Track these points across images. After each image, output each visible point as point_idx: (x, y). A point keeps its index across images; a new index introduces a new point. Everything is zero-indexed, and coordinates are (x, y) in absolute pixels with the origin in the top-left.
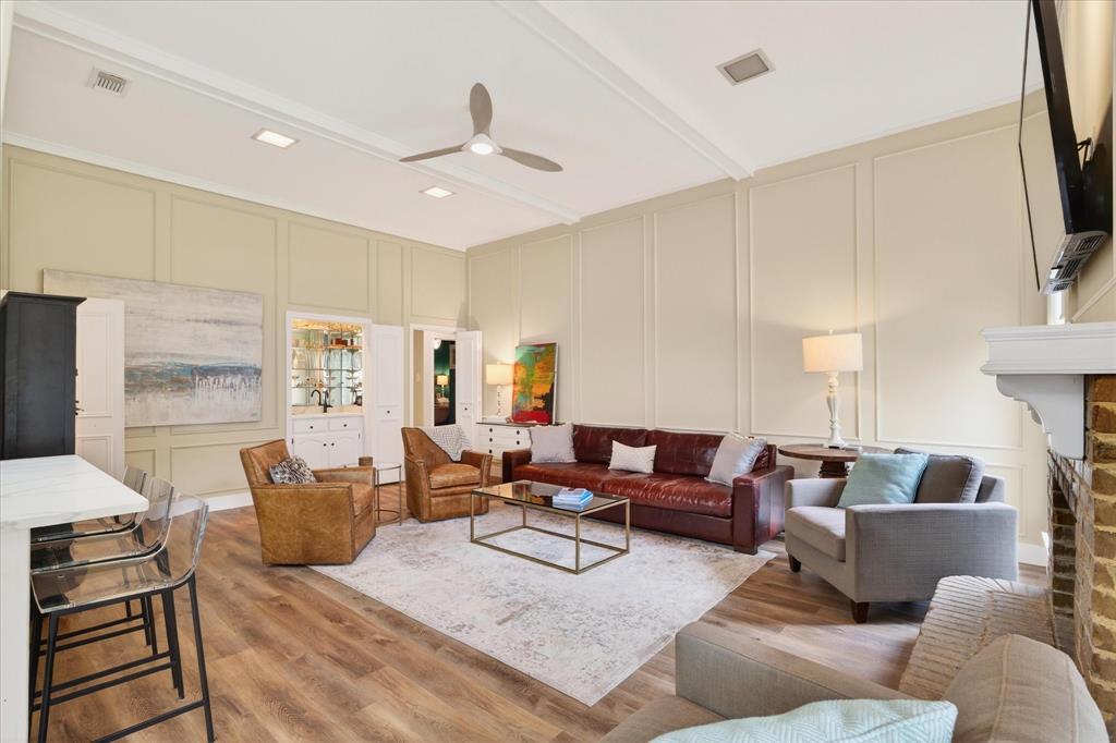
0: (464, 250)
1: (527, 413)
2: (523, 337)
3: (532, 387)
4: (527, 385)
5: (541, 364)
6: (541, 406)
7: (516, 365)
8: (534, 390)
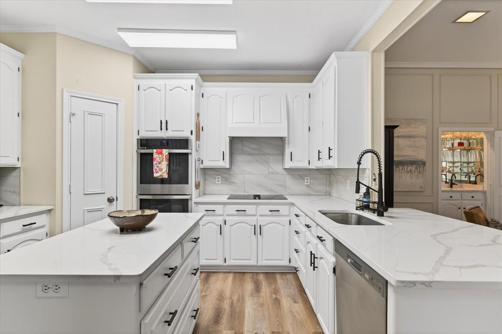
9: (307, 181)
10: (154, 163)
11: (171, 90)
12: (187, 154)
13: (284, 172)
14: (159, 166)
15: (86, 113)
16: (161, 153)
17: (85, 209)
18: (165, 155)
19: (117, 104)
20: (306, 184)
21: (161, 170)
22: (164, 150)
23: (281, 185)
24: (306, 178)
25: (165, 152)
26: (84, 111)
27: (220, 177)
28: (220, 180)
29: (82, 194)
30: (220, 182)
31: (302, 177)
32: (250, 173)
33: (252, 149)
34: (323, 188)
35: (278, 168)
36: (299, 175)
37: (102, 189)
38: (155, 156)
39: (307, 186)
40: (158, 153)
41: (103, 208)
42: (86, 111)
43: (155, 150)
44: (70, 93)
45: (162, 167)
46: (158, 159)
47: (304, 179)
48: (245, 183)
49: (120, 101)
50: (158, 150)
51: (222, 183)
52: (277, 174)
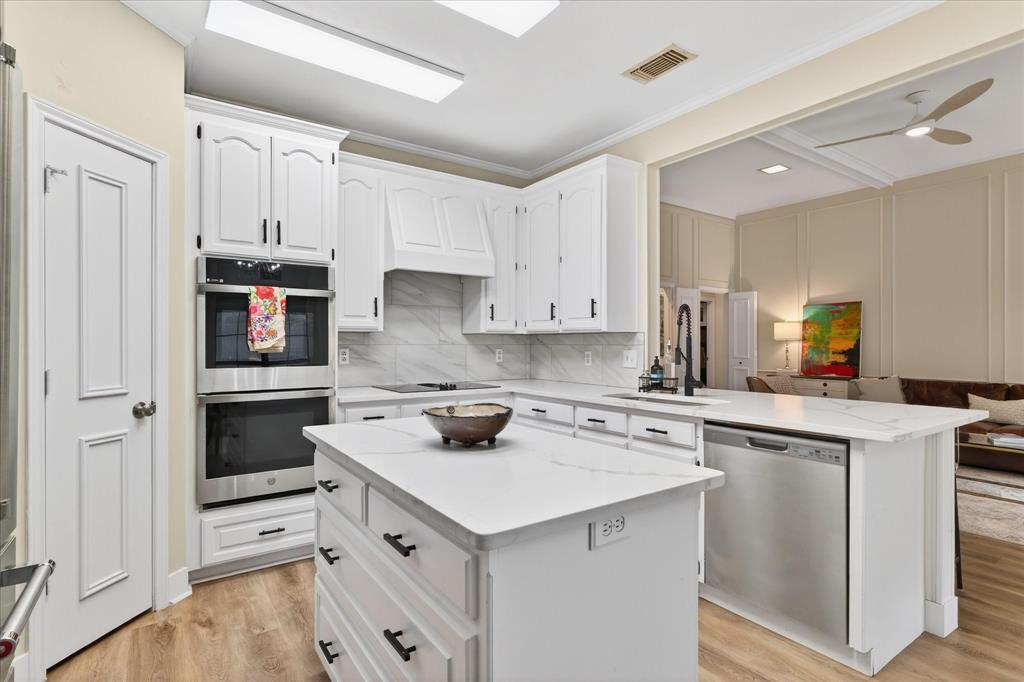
0: (733, 218)
1: (823, 366)
2: (812, 296)
3: (828, 343)
4: (821, 341)
5: (841, 321)
6: (843, 361)
7: (805, 322)
8: (831, 346)
9: (499, 357)
10: (254, 317)
11: (285, 154)
12: (325, 300)
13: (464, 341)
14: (267, 324)
15: (85, 175)
16: (269, 295)
17: (84, 438)
18: (279, 300)
19: (153, 163)
20: (498, 361)
21: (273, 334)
22: (276, 289)
23: (459, 365)
24: (497, 350)
25: (280, 293)
26: (79, 167)
27: (347, 351)
28: (347, 356)
29: (75, 397)
30: (347, 362)
31: (491, 350)
32: (406, 343)
33: (410, 295)
34: (521, 367)
35: (454, 333)
36: (487, 346)
37: (121, 383)
38: (254, 300)
39: (499, 364)
40: (264, 296)
41: (125, 434)
42: (84, 167)
43: (253, 289)
44: (45, 109)
45: (274, 328)
46: (263, 308)
47: (494, 353)
48: (395, 363)
49: (159, 157)
50: (261, 287)
51: (351, 364)
52: (453, 344)
